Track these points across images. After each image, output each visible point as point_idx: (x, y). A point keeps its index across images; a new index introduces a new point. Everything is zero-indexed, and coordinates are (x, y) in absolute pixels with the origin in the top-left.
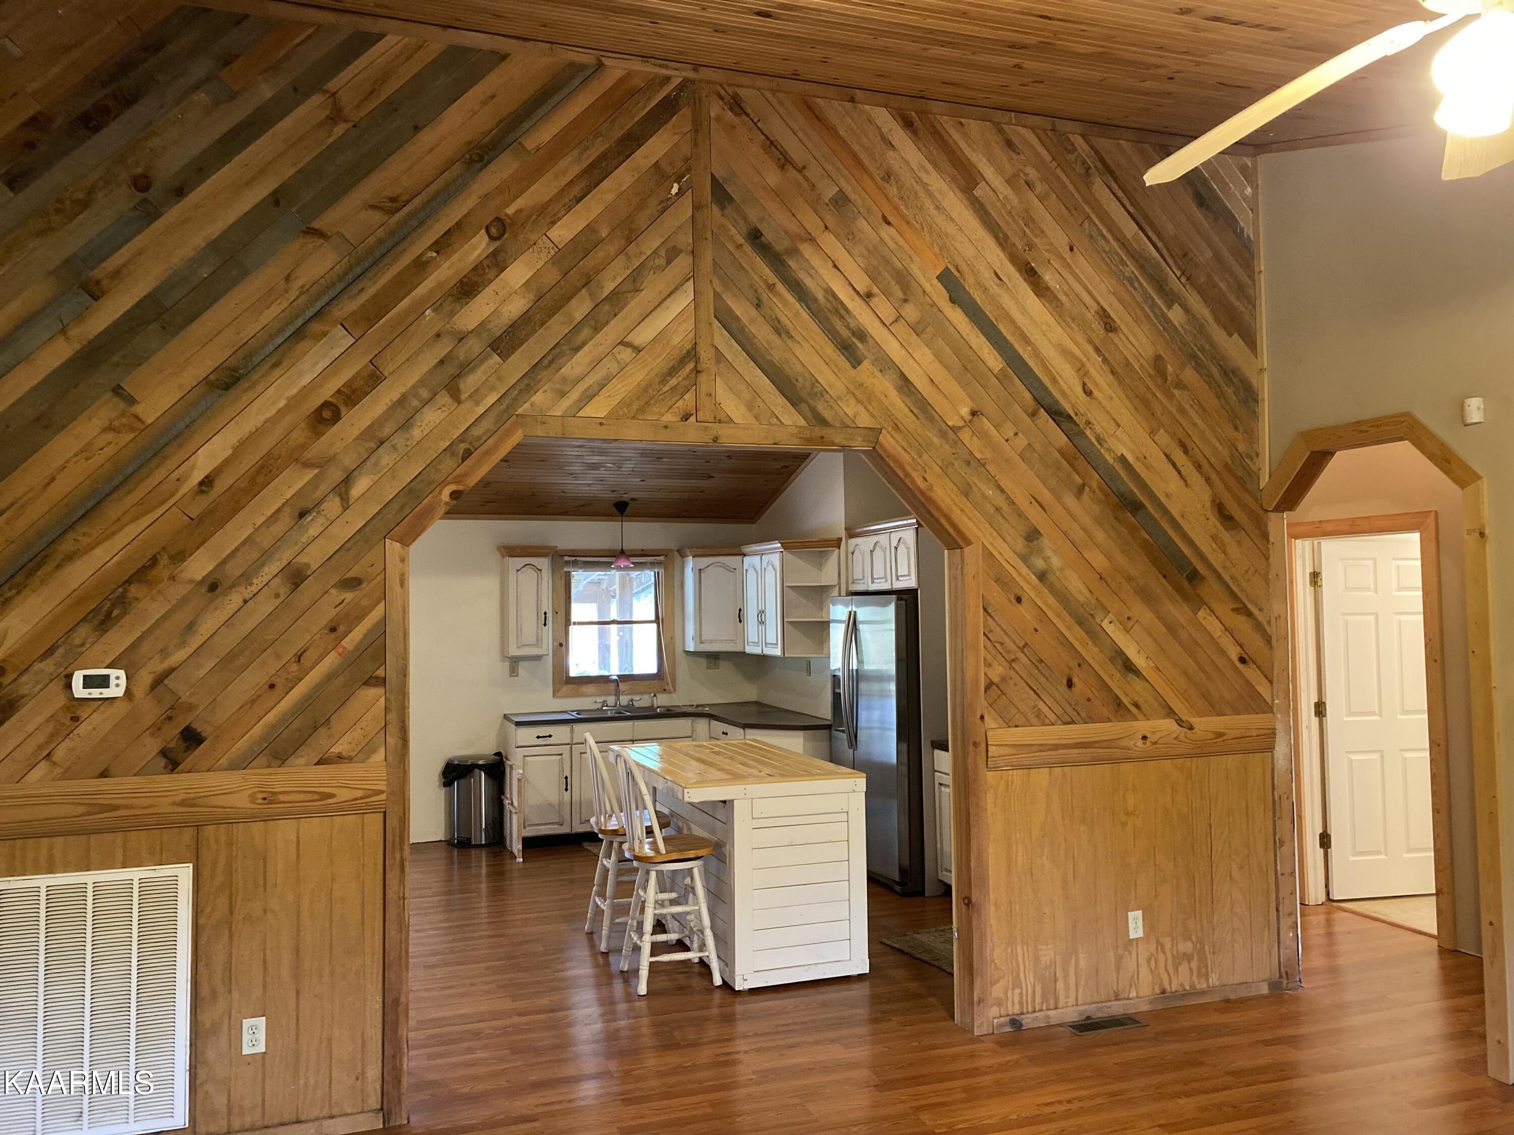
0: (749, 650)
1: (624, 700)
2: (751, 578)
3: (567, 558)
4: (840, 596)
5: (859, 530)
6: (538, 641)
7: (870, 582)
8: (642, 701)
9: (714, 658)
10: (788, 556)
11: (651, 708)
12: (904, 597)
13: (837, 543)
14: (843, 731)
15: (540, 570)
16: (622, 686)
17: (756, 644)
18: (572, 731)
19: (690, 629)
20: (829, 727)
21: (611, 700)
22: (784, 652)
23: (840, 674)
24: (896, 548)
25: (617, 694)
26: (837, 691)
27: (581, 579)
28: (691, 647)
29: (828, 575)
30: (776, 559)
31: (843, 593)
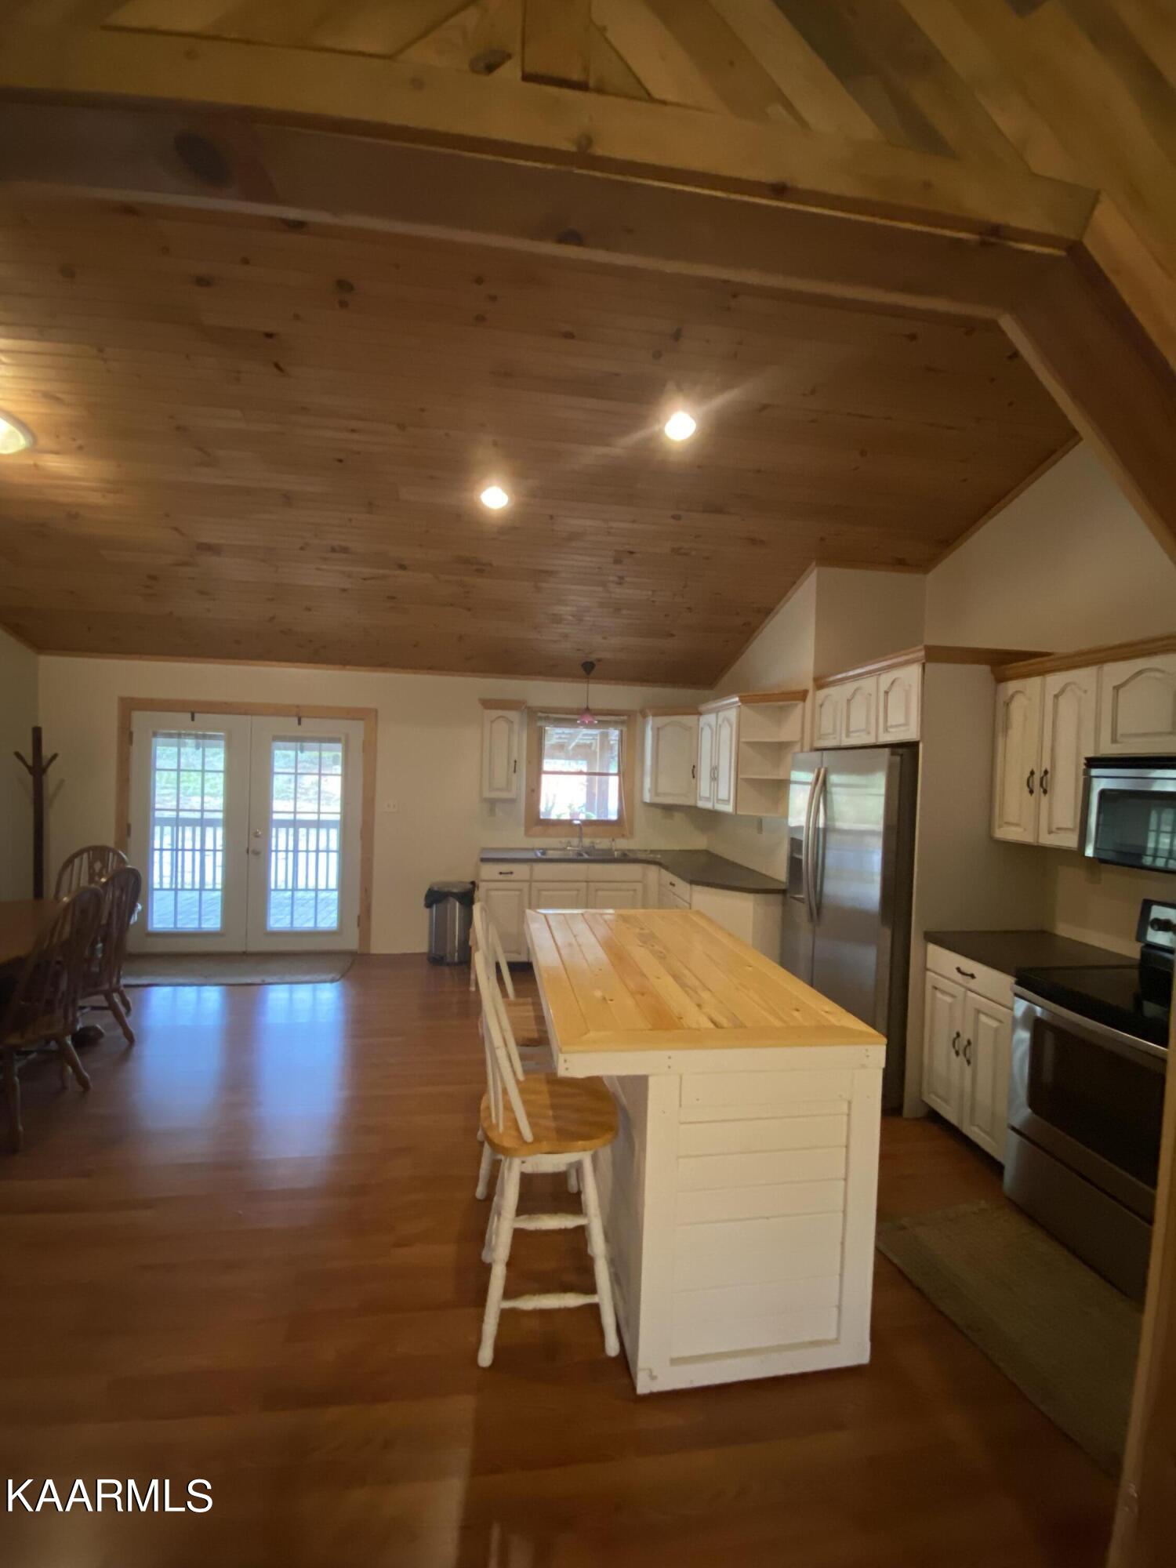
0: (701, 804)
1: (587, 842)
2: (706, 735)
3: (540, 714)
4: (802, 751)
5: (832, 679)
6: (508, 787)
7: (844, 735)
8: (603, 843)
9: (669, 809)
10: (745, 709)
11: (610, 851)
12: (900, 751)
13: (802, 695)
14: (801, 900)
15: (512, 722)
16: (585, 829)
17: (708, 799)
18: (531, 870)
19: (648, 782)
20: (783, 892)
21: (575, 841)
22: (736, 807)
23: (804, 838)
24: (886, 693)
25: (581, 836)
26: (797, 856)
27: (554, 735)
28: (647, 798)
29: (789, 730)
30: (732, 714)
31: (807, 747)
